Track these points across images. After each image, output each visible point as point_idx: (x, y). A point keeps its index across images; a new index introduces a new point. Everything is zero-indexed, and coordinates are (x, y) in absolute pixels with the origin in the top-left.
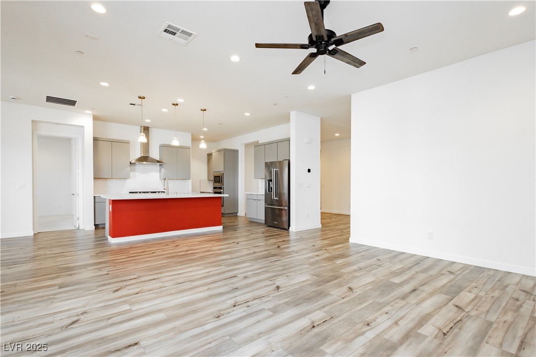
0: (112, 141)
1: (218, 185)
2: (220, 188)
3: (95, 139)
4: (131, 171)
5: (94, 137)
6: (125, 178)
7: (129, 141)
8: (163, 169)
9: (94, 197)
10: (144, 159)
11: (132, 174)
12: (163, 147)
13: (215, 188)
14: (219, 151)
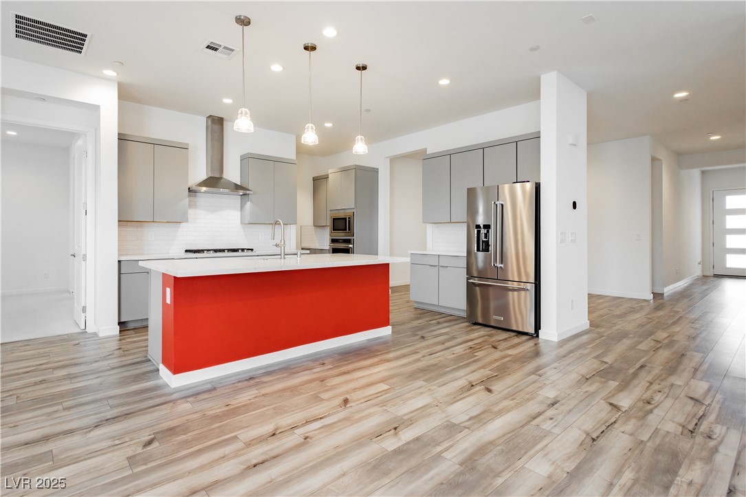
0: (155, 143)
1: (341, 235)
2: (348, 241)
3: (122, 138)
4: (190, 206)
5: (119, 134)
6: (178, 221)
7: (188, 144)
8: (249, 203)
9: (119, 261)
10: (213, 182)
11: (191, 212)
12: (246, 159)
13: (333, 241)
14: (345, 170)
